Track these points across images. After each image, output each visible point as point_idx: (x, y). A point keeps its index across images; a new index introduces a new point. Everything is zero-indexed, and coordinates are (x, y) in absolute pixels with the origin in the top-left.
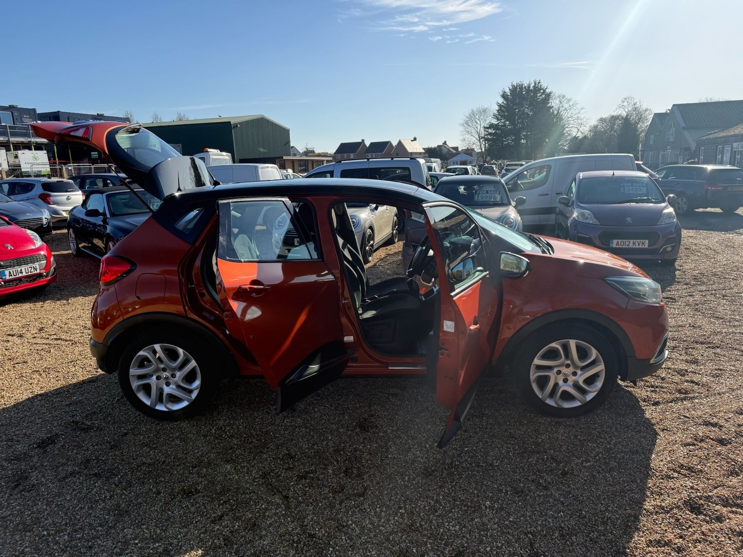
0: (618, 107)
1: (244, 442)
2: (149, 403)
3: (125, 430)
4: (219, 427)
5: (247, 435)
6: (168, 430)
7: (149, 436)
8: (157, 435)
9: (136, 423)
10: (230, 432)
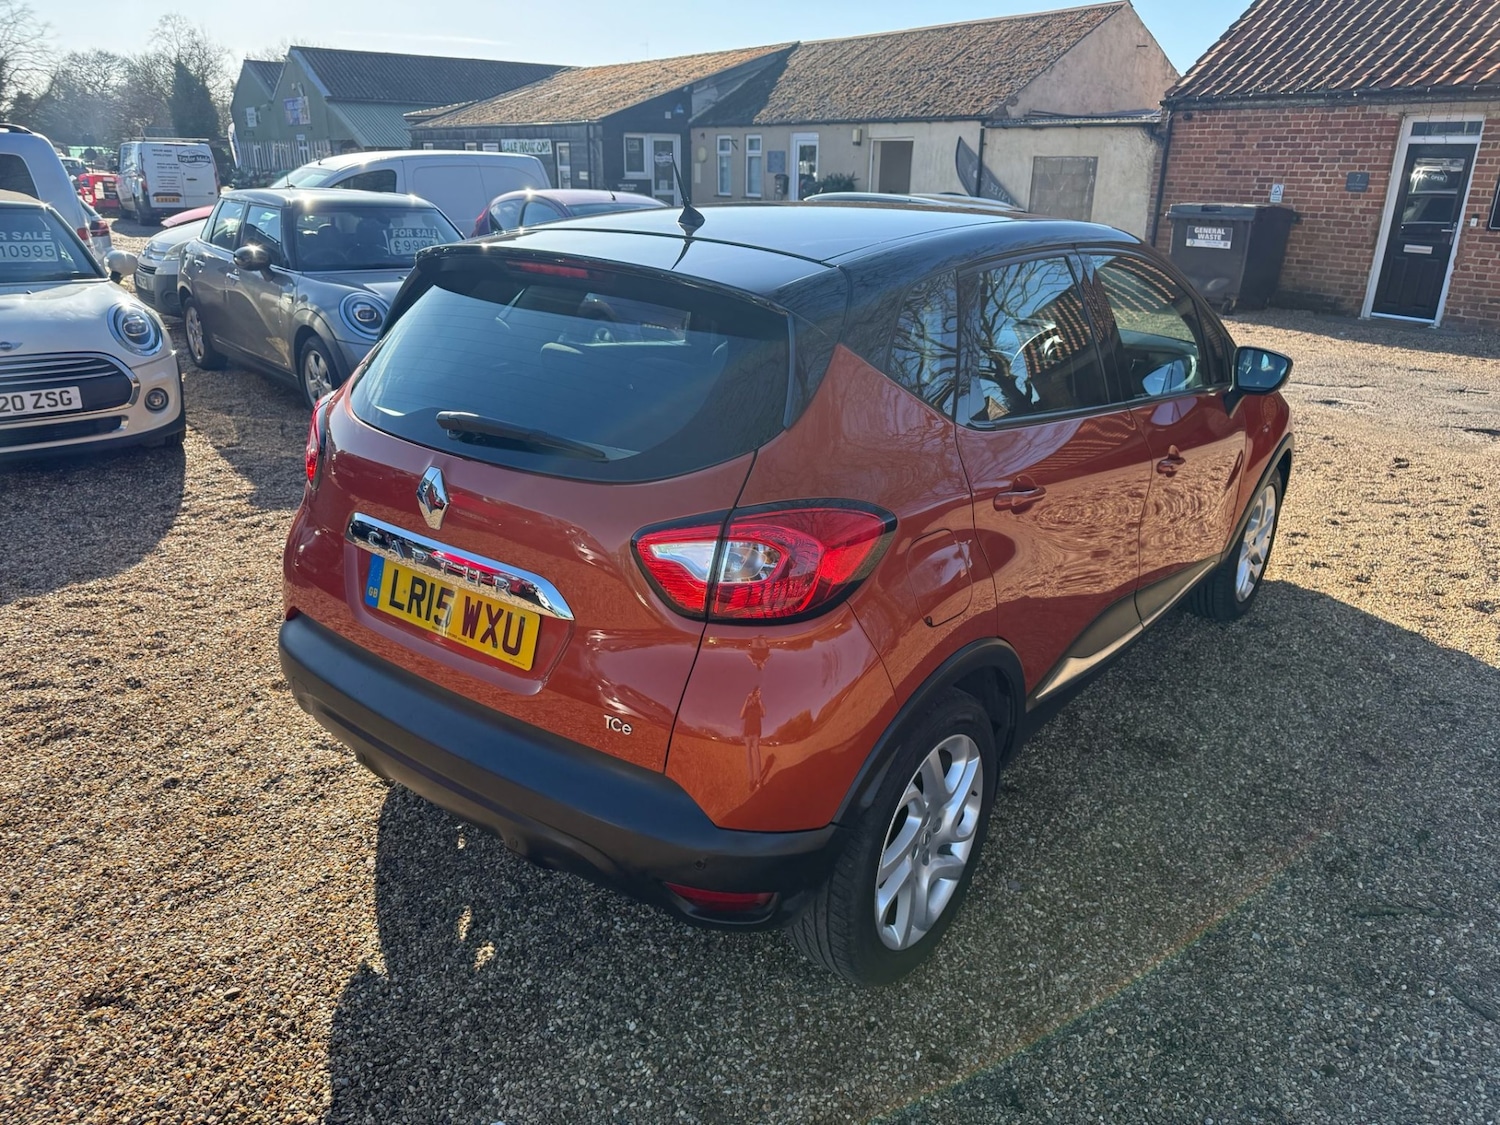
0: (153, 34)
1: (1133, 888)
2: (900, 943)
3: (912, 1053)
4: (1025, 899)
5: (1097, 875)
6: (979, 977)
7: (991, 1017)
8: (996, 1003)
9: (875, 1023)
10: (1063, 892)
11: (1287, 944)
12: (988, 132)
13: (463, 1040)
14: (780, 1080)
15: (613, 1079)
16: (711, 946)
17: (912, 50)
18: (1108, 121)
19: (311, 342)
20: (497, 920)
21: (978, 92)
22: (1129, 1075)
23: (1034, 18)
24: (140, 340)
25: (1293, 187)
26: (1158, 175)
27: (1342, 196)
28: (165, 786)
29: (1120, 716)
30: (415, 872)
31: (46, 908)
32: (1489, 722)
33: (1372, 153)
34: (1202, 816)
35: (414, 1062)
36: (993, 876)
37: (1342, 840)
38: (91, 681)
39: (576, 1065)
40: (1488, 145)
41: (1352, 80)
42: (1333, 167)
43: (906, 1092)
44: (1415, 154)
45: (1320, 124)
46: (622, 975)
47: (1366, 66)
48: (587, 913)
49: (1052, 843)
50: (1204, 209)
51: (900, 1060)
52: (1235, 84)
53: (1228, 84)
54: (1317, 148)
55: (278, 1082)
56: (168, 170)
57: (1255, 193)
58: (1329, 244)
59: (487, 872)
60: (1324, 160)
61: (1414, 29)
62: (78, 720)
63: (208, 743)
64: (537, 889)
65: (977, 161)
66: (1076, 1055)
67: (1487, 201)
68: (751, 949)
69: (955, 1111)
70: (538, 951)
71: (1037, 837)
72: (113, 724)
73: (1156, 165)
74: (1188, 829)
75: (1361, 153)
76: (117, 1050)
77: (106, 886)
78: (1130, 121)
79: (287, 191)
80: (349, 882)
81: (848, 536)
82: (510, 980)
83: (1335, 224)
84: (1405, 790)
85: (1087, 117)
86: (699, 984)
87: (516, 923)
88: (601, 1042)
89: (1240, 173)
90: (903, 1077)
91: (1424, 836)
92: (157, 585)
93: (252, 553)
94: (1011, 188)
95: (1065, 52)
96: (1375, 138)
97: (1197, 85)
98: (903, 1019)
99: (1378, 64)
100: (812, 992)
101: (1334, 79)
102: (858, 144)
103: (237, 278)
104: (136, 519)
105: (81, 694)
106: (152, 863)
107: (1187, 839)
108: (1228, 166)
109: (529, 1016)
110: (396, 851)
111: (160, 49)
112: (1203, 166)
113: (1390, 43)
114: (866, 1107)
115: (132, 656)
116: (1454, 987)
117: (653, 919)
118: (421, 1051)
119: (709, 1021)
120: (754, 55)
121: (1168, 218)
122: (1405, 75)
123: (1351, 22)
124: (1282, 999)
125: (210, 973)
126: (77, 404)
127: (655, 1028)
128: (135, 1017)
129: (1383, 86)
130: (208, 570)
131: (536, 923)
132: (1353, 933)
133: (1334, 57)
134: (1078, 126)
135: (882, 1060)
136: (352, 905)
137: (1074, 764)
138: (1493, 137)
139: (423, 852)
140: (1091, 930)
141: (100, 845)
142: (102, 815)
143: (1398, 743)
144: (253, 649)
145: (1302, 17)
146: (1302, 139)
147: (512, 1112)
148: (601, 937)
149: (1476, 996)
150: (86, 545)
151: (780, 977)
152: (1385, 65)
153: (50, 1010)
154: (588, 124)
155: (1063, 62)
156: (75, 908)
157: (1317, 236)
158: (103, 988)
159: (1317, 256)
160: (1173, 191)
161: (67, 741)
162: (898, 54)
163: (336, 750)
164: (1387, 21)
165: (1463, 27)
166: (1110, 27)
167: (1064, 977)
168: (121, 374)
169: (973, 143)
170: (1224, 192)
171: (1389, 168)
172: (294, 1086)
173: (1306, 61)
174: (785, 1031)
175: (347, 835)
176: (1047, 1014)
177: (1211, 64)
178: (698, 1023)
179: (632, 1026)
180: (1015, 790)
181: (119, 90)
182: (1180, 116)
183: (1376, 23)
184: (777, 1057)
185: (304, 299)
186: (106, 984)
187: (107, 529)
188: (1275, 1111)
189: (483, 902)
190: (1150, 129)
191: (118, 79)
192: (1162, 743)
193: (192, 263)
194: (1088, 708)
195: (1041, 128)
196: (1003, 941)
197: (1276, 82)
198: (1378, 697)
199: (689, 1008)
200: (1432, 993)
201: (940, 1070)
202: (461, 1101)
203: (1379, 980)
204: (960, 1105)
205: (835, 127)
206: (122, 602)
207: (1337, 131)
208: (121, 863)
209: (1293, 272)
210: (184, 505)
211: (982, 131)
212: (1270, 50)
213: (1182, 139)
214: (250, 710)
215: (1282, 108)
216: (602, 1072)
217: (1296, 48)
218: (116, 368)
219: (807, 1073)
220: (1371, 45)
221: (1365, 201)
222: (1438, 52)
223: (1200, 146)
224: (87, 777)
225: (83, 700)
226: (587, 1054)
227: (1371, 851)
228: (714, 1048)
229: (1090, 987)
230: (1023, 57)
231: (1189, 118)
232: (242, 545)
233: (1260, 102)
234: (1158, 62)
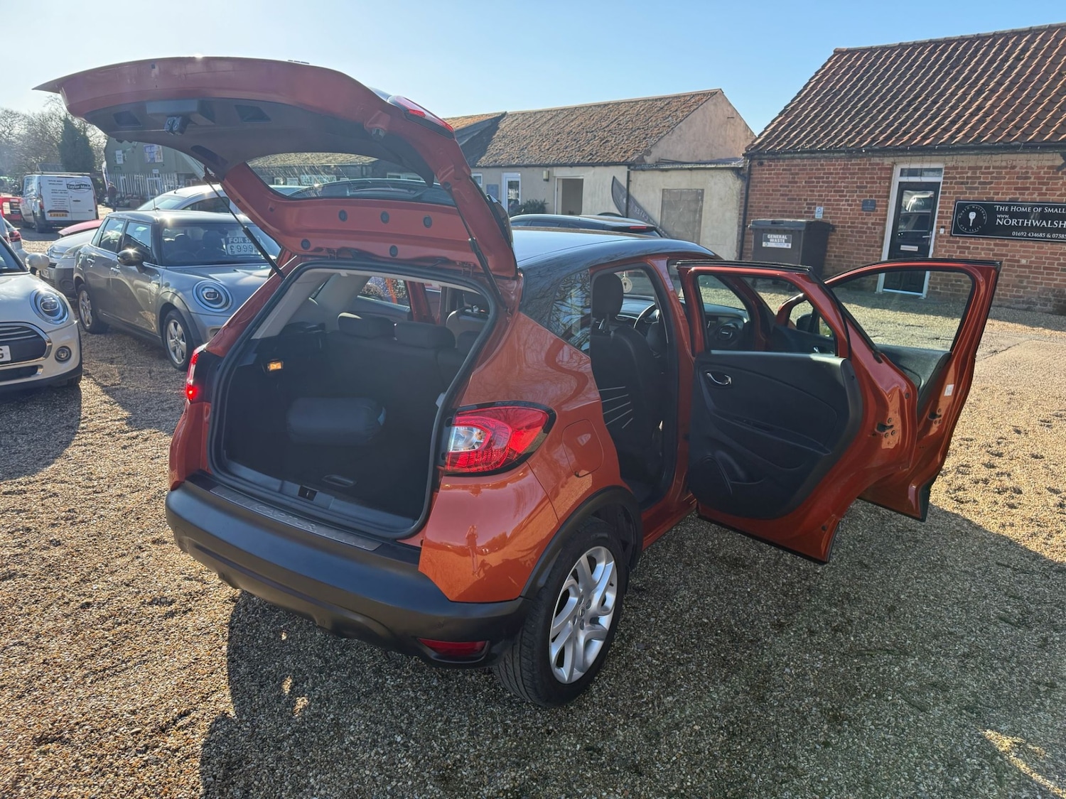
0: (48, 99)
1: (714, 646)
2: (567, 679)
3: (575, 746)
4: (647, 654)
5: (692, 638)
6: (617, 701)
7: (624, 723)
8: (628, 715)
9: (552, 730)
10: (671, 650)
11: (806, 674)
12: (632, 173)
13: (289, 752)
14: (493, 765)
15: (387, 770)
16: (449, 691)
17: (581, 119)
18: (710, 166)
19: (172, 314)
20: (310, 681)
21: (625, 147)
22: (707, 752)
23: (660, 99)
24: (53, 314)
25: (829, 209)
26: (743, 201)
27: (860, 214)
28: (81, 607)
29: (710, 543)
30: (255, 654)
31: (5, 686)
32: (937, 541)
33: (876, 187)
34: (759, 602)
35: (258, 766)
36: (628, 641)
37: (843, 613)
38: (26, 542)
39: (363, 763)
40: (947, 183)
41: (861, 141)
42: (853, 196)
43: (570, 768)
44: (903, 187)
45: (843, 169)
46: (392, 710)
47: (870, 133)
48: (369, 674)
49: (665, 620)
50: (773, 223)
51: (567, 750)
52: (789, 143)
53: (785, 143)
54: (843, 184)
55: (169, 782)
56: (59, 194)
57: (805, 212)
58: (853, 245)
59: (302, 652)
60: (847, 192)
61: (898, 110)
62: (18, 567)
63: (110, 579)
64: (336, 661)
65: (625, 192)
66: (675, 743)
67: (949, 218)
68: (474, 691)
69: (600, 778)
70: (337, 698)
71: (656, 617)
72: (43, 569)
73: (742, 194)
74: (749, 610)
75: (870, 187)
76: (61, 769)
77: (46, 670)
78: (724, 166)
79: (154, 212)
80: (211, 661)
81: (527, 423)
82: (319, 716)
83: (857, 232)
84: (883, 582)
85: (697, 163)
86: (441, 713)
87: (322, 682)
88: (379, 749)
89: (795, 199)
90: (569, 760)
91: (892, 609)
92: (67, 479)
93: (133, 456)
94: (648, 209)
95: (681, 121)
96: (878, 178)
97: (765, 144)
98: (569, 727)
99: (877, 132)
100: (513, 714)
101: (850, 141)
102: (547, 180)
103: (118, 271)
104: (49, 435)
105: (19, 551)
106: (76, 655)
107: (749, 616)
108: (787, 195)
109: (333, 736)
110: (242, 642)
111: (53, 109)
112: (772, 195)
113: (885, 118)
114: (546, 778)
115: (53, 525)
116: (904, 695)
117: (411, 676)
118: (262, 760)
119: (448, 734)
120: (476, 121)
121: (750, 229)
122: (894, 139)
123: (859, 105)
124: (800, 705)
125: (120, 720)
126: (8, 357)
127: (414, 739)
128: (71, 749)
129: (881, 146)
130: (103, 468)
131: (336, 681)
132: (846, 666)
133: (850, 127)
134: (690, 169)
135: (556, 751)
136: (213, 676)
137: (680, 573)
138: (949, 178)
139: (259, 641)
140: (687, 671)
141: (39, 646)
142: (39, 627)
143: (881, 555)
144: (138, 519)
145: (829, 102)
146: (833, 178)
147: (323, 792)
148: (378, 688)
149: (916, 698)
150: (14, 453)
151: (493, 707)
152: (881, 133)
153: (13, 747)
154: (362, 166)
155: (680, 128)
156: (26, 684)
157: (846, 240)
158: (49, 732)
159: (848, 253)
160: (754, 211)
161: (11, 581)
162: (572, 121)
163: (198, 581)
164: (882, 105)
165: (928, 109)
166: (710, 105)
167: (670, 699)
168: (39, 336)
169: (623, 180)
170: (786, 211)
171: (888, 197)
172: (180, 784)
173: (833, 129)
174: (496, 737)
175: (209, 633)
176: (658, 720)
177: (774, 130)
178: (441, 735)
179: (399, 739)
180: (644, 590)
181: (19, 137)
182: (755, 163)
183: (875, 106)
184: (490, 753)
185: (167, 285)
186: (50, 729)
187: (29, 443)
188: (793, 768)
189: (300, 670)
190: (737, 171)
191: (19, 129)
192: (736, 559)
193: (85, 261)
194: (691, 539)
195: (667, 170)
196: (633, 679)
197: (814, 142)
198: (872, 529)
199: (435, 727)
200: (890, 698)
201: (592, 755)
202: (289, 787)
203: (860, 692)
204: (604, 774)
205: (530, 169)
206: (42, 490)
207: (854, 174)
208: (55, 656)
209: (832, 262)
210: (82, 425)
211: (629, 173)
212: (810, 122)
213: (758, 178)
214: (138, 557)
215: (819, 159)
216: (380, 766)
217: (826, 121)
218: (36, 333)
219: (509, 760)
220: (873, 119)
221: (874, 218)
222: (913, 125)
223: (769, 182)
224: (26, 603)
225: (21, 554)
226: (370, 756)
227: (860, 619)
228: (451, 749)
229: (685, 704)
230: (654, 124)
231: (761, 164)
232: (126, 451)
233: (805, 155)
234: (741, 128)
